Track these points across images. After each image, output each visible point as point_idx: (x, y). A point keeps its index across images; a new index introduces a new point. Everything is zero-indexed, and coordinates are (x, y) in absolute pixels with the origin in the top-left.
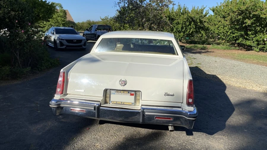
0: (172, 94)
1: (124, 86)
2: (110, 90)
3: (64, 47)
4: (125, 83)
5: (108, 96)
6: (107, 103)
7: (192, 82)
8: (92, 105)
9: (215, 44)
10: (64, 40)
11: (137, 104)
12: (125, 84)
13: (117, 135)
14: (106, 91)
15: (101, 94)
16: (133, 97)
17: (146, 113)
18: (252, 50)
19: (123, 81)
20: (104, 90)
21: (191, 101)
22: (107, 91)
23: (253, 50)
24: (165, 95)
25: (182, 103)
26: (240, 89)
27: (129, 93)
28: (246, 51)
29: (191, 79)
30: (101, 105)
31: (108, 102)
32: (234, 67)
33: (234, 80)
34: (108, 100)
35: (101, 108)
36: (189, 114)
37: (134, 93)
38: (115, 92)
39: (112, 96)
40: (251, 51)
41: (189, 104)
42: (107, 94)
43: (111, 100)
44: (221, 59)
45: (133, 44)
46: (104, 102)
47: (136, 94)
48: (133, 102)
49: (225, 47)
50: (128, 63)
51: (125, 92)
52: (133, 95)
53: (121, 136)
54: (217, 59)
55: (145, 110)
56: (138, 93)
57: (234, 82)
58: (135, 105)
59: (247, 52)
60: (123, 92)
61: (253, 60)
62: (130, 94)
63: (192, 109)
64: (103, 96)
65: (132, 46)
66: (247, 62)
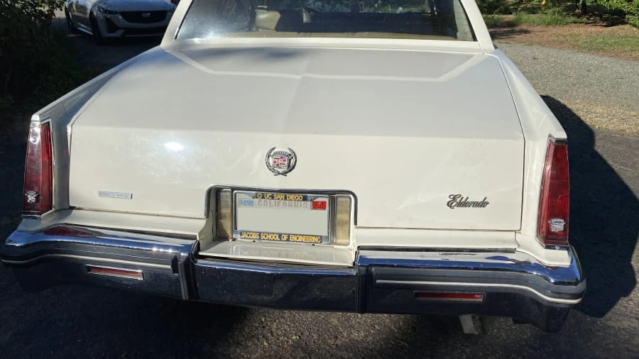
0: (481, 200)
1: (285, 174)
2: (233, 189)
3: (119, 33)
4: (287, 163)
5: (226, 211)
6: (226, 239)
7: (563, 148)
8: (165, 255)
9: (523, 9)
10: (116, 13)
11: (339, 241)
12: (291, 168)
13: (272, 335)
14: (215, 195)
15: (199, 208)
16: (324, 215)
17: (378, 281)
18: (624, 23)
19: (282, 155)
20: (209, 192)
21: (558, 225)
22: (222, 194)
23: (627, 23)
24: (449, 204)
25: (515, 231)
26: (625, 136)
27: (305, 199)
28: (605, 26)
29: (563, 135)
30: (200, 253)
31: (229, 232)
32: (589, 71)
33: (599, 110)
34: (227, 224)
35: (200, 262)
36: (552, 281)
37: (327, 200)
38: (250, 198)
39: (241, 211)
40: (620, 26)
41: (549, 240)
42: (223, 204)
43: (240, 228)
44: (546, 50)
45: (309, 10)
46: (210, 237)
47: (333, 202)
48: (324, 231)
49: (548, 18)
50: (299, 77)
51: (292, 196)
52: (321, 206)
53: (285, 335)
54: (535, 50)
55: (373, 269)
56: (341, 200)
57: (602, 115)
58: (332, 243)
59: (610, 29)
60: (282, 196)
61: (632, 50)
62: (309, 203)
63: (561, 258)
64: (207, 215)
65: (305, 19)
66: (617, 56)
